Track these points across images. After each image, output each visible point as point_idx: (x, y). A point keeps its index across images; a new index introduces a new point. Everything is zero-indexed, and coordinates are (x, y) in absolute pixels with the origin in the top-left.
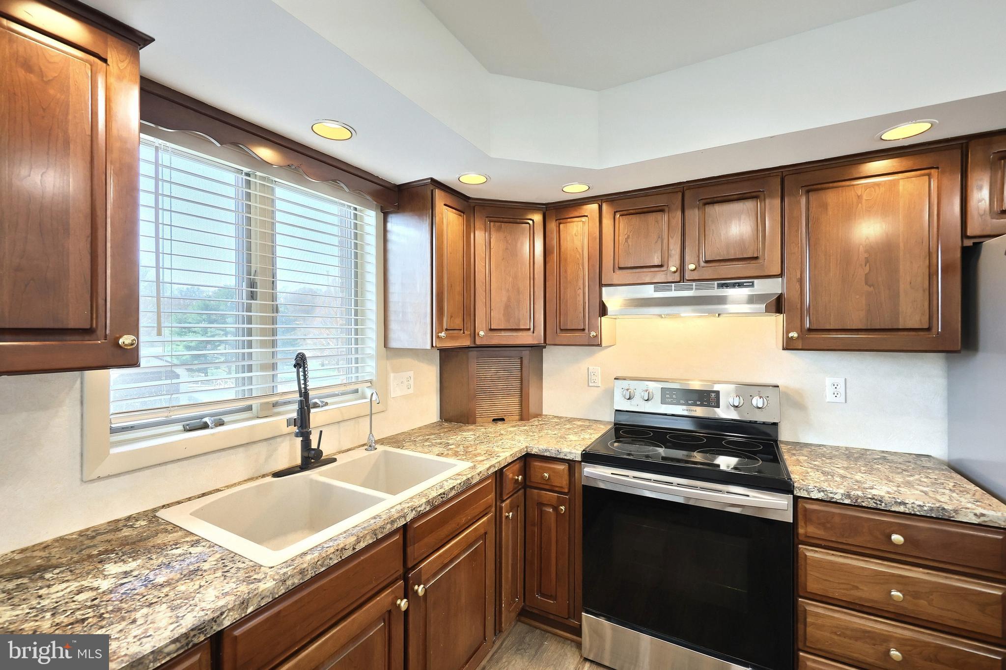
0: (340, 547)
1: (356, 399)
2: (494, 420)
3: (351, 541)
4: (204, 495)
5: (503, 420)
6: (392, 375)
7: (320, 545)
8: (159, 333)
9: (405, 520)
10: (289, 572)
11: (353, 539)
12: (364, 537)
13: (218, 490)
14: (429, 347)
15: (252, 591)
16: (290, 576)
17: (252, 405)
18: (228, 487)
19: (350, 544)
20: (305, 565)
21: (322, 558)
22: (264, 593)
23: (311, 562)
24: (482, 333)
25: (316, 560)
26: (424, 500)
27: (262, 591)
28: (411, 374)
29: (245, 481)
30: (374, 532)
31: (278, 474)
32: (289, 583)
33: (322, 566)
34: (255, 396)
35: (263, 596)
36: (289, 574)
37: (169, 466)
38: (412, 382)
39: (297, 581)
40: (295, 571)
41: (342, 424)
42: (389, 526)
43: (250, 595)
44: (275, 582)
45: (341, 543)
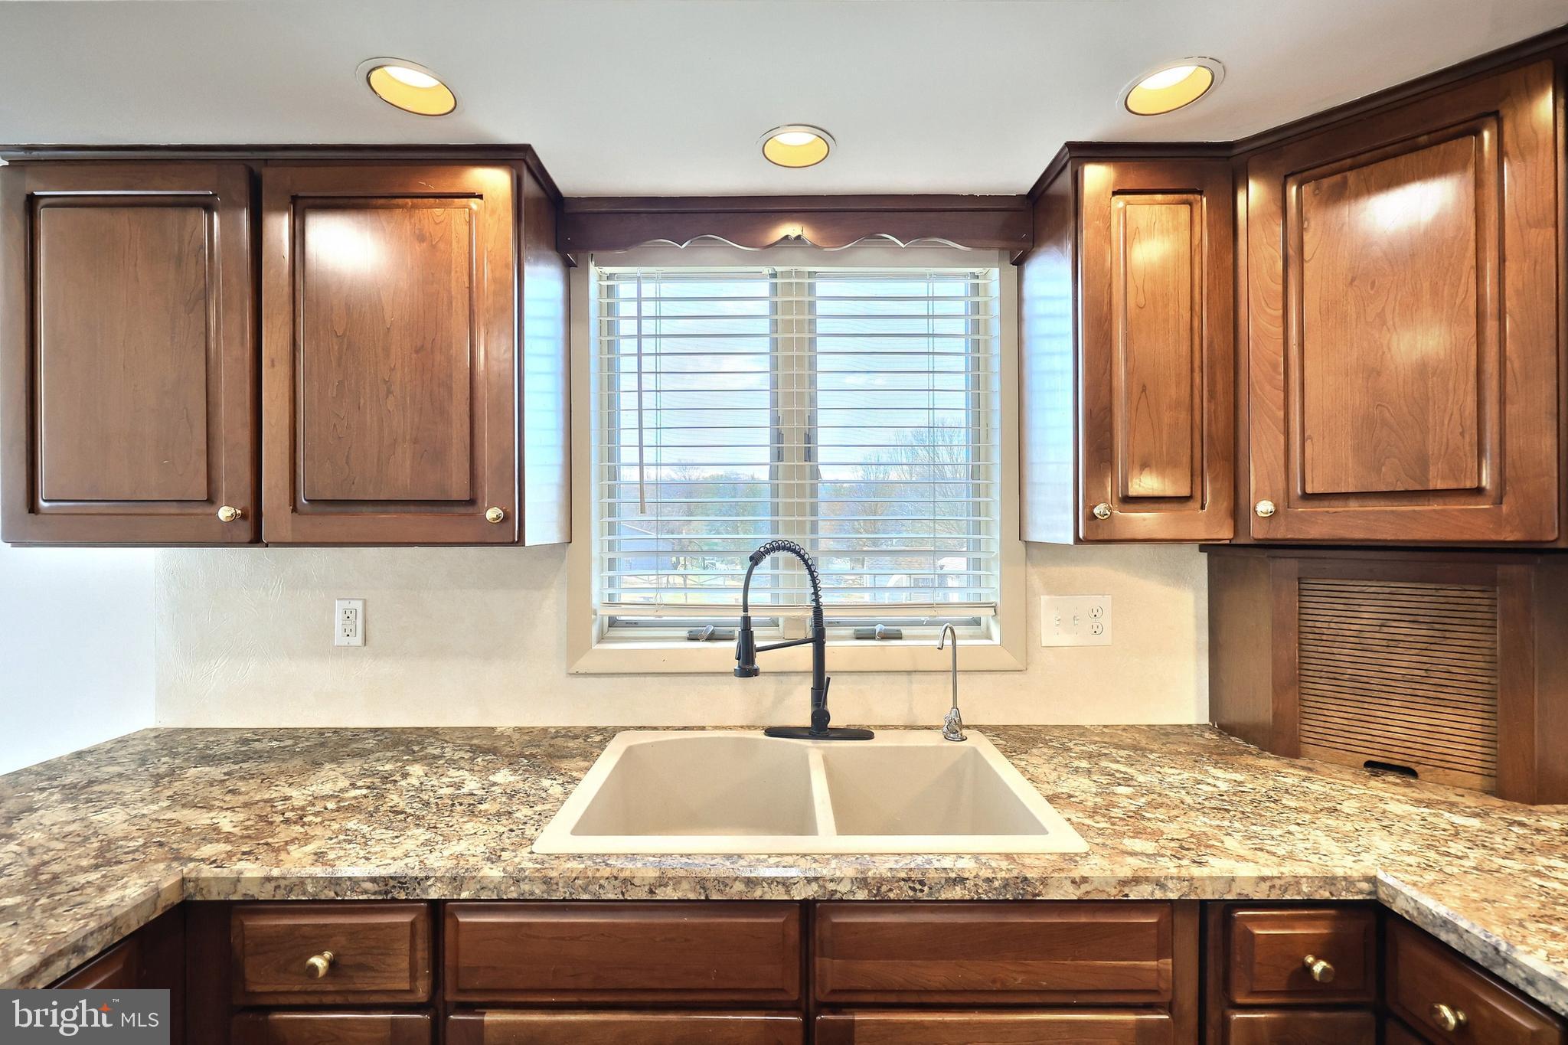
0: (622, 875)
1: (972, 637)
2: (1369, 764)
3: (645, 875)
4: (685, 728)
5: (1407, 772)
6: (1044, 599)
7: (604, 855)
8: (643, 511)
9: (788, 892)
10: (528, 871)
11: (652, 873)
12: (677, 881)
13: (703, 728)
14: (1070, 541)
15: (472, 870)
16: (526, 877)
17: (778, 619)
18: (716, 728)
19: (643, 879)
20: (554, 874)
21: (585, 877)
22: (485, 882)
23: (565, 875)
24: (1264, 507)
25: (574, 875)
26: (850, 872)
27: (482, 877)
28: (1105, 601)
29: (742, 727)
30: (702, 882)
31: (773, 732)
32: (525, 887)
33: (585, 889)
34: (782, 604)
35: (484, 885)
36: (527, 874)
37: (649, 679)
38: (1106, 621)
39: (538, 891)
40: (537, 874)
41: (916, 677)
42: (739, 887)
43: (466, 874)
44: (502, 874)
45: (629, 868)
